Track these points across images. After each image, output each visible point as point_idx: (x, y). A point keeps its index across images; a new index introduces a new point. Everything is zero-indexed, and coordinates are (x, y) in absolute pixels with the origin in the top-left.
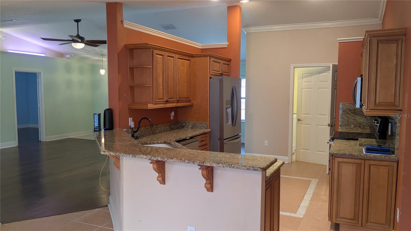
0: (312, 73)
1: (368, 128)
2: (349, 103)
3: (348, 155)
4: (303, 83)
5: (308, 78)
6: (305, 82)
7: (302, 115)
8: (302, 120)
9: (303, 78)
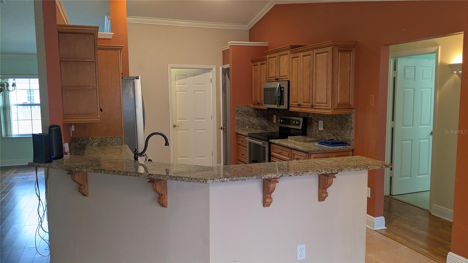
0: (186, 75)
1: (260, 128)
2: (244, 105)
3: (321, 151)
4: (176, 86)
5: (182, 80)
6: (178, 84)
7: (178, 121)
8: (178, 126)
9: (176, 80)
